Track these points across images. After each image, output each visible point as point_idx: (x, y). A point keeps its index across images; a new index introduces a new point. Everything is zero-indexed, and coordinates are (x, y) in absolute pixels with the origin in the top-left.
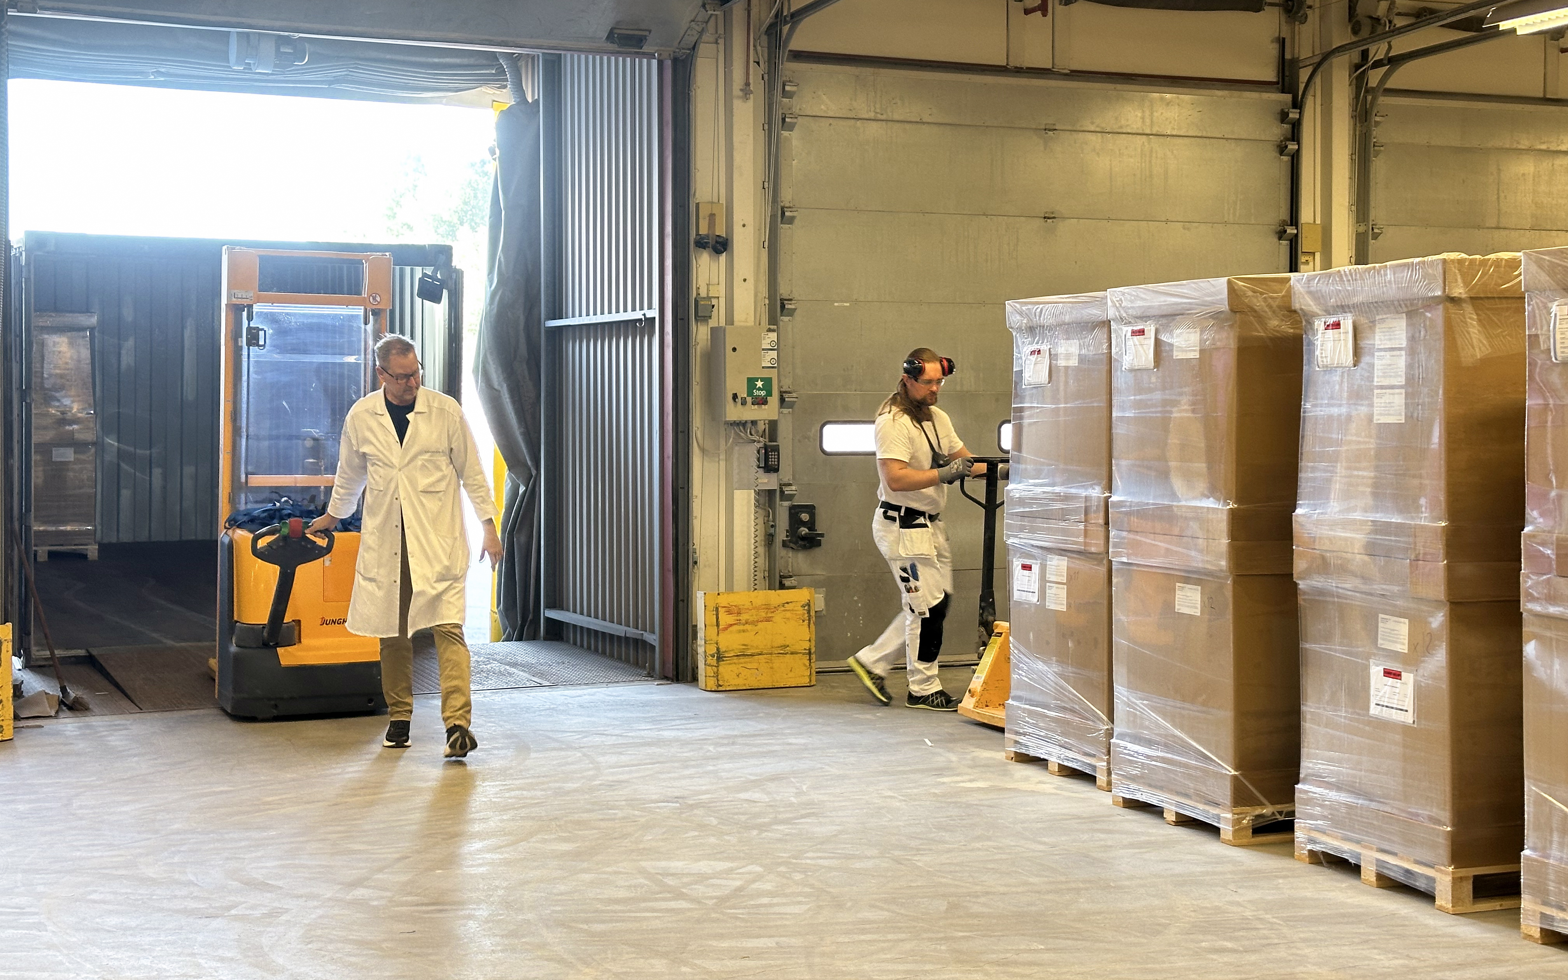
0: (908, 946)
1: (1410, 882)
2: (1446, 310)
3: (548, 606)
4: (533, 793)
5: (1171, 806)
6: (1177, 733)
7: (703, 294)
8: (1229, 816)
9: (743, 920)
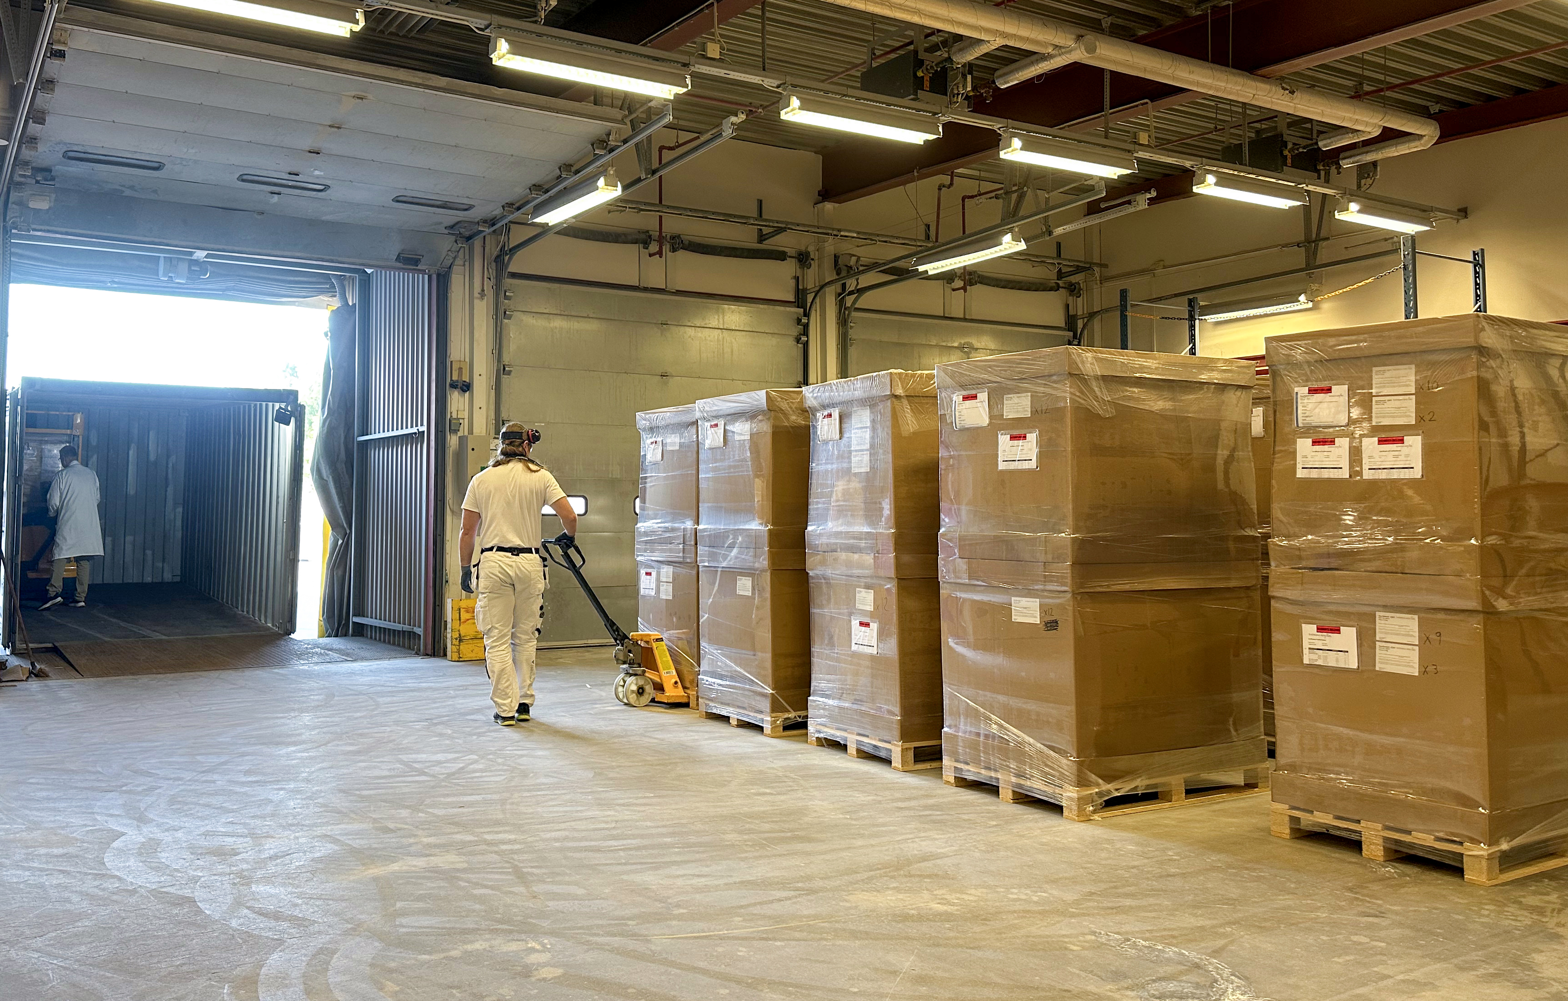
0: (568, 797)
1: (877, 753)
2: (892, 403)
3: (354, 615)
4: (333, 719)
5: (734, 716)
6: (738, 669)
7: (454, 416)
8: (769, 719)
9: (463, 786)
